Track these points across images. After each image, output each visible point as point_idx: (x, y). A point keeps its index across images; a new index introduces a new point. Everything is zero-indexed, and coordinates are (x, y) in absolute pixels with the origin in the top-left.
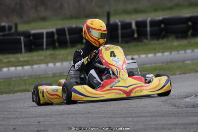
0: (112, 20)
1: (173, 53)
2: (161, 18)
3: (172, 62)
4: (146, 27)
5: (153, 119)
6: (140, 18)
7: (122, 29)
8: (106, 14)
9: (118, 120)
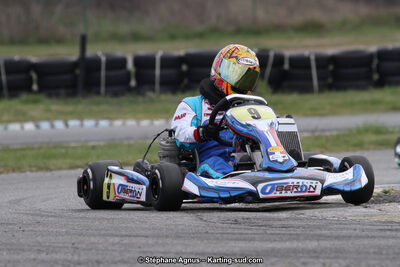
0: (90, 52)
2: (181, 52)
4: (154, 67)
5: (160, 241)
6: (143, 50)
7: (107, 69)
8: (78, 39)
9: (93, 239)
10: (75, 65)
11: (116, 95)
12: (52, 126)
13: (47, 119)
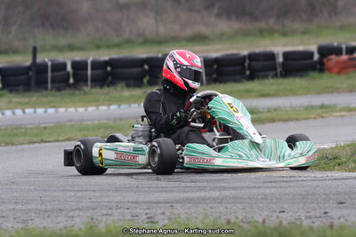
0: (39, 60)
1: (123, 106)
2: (106, 58)
3: (121, 119)
4: (87, 69)
5: (105, 194)
6: (78, 56)
7: (52, 71)
8: (31, 49)
9: (55, 194)
10: (29, 68)
11: (59, 89)
12: (14, 113)
13: (10, 109)
